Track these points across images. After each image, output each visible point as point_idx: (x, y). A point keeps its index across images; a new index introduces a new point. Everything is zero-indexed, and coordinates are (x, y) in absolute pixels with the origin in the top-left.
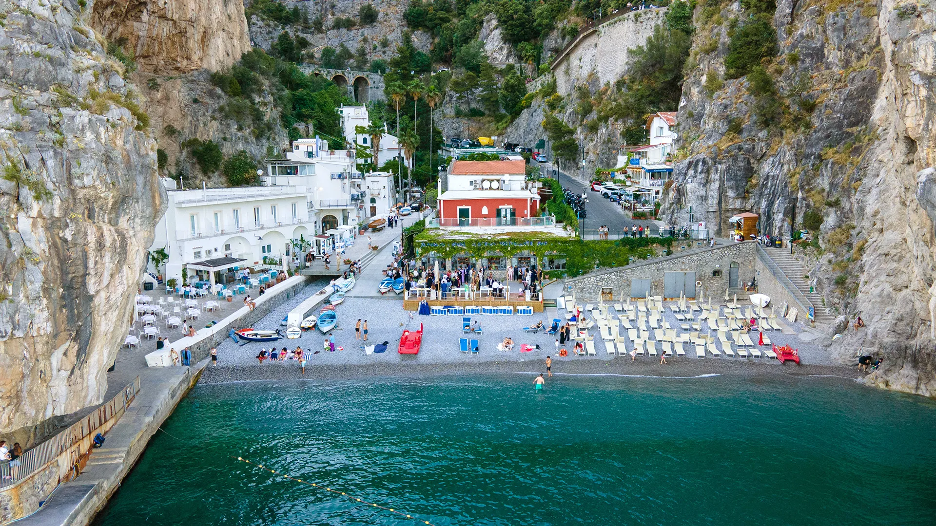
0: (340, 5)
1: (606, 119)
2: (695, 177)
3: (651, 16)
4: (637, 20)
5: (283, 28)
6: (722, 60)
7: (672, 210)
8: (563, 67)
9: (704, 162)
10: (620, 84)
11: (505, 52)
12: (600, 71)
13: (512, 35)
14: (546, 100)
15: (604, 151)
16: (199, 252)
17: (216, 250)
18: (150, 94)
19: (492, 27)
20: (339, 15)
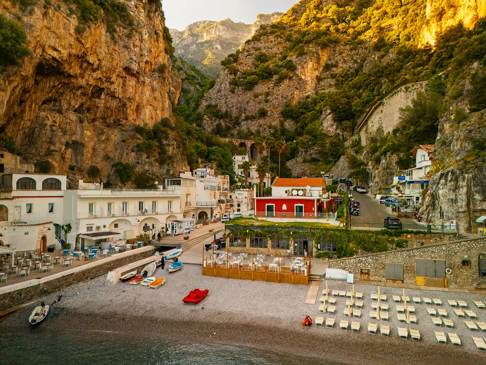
0: (248, 109)
1: (385, 153)
2: (446, 184)
3: (417, 87)
4: (407, 91)
5: (219, 121)
6: (466, 102)
7: (428, 211)
8: (364, 129)
9: (453, 172)
10: (395, 131)
11: (335, 127)
12: (384, 126)
13: (339, 117)
14: (353, 149)
15: (384, 175)
16: (91, 227)
17: (104, 227)
18: (99, 137)
19: (327, 114)
20: (248, 113)
